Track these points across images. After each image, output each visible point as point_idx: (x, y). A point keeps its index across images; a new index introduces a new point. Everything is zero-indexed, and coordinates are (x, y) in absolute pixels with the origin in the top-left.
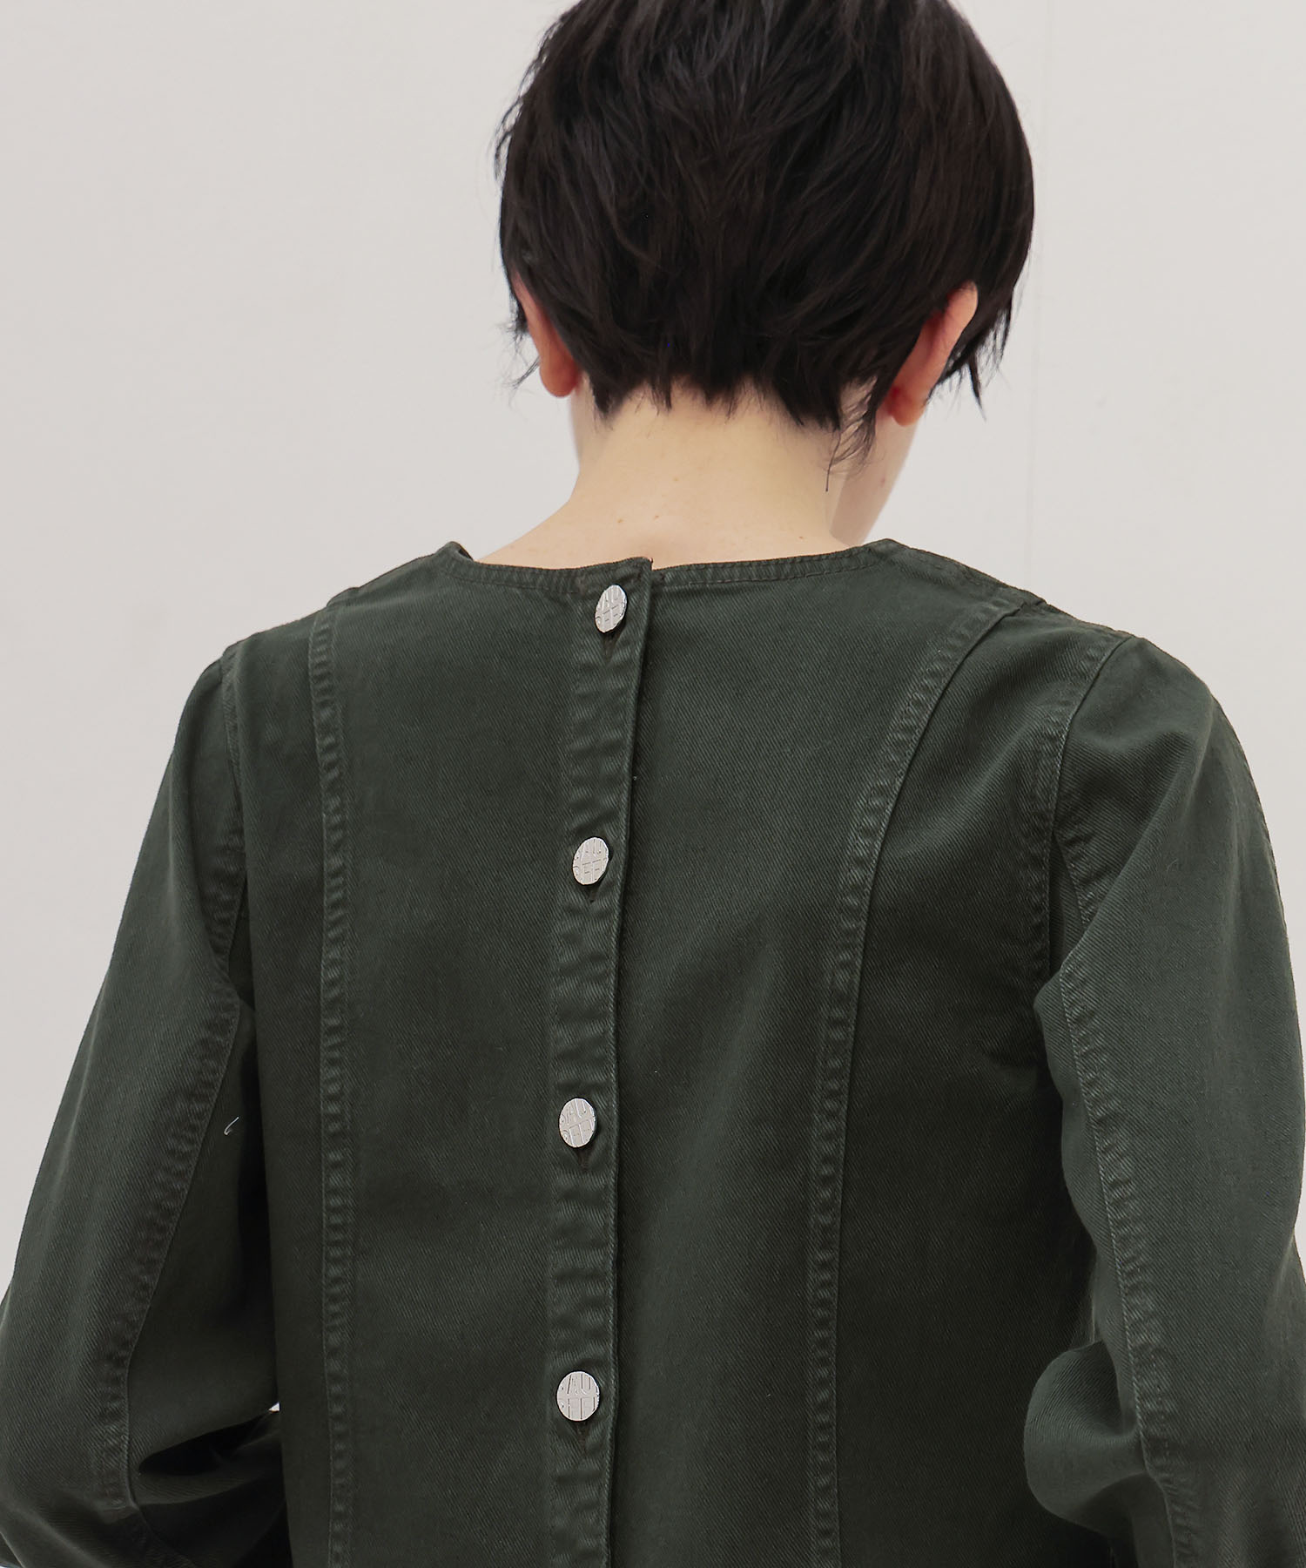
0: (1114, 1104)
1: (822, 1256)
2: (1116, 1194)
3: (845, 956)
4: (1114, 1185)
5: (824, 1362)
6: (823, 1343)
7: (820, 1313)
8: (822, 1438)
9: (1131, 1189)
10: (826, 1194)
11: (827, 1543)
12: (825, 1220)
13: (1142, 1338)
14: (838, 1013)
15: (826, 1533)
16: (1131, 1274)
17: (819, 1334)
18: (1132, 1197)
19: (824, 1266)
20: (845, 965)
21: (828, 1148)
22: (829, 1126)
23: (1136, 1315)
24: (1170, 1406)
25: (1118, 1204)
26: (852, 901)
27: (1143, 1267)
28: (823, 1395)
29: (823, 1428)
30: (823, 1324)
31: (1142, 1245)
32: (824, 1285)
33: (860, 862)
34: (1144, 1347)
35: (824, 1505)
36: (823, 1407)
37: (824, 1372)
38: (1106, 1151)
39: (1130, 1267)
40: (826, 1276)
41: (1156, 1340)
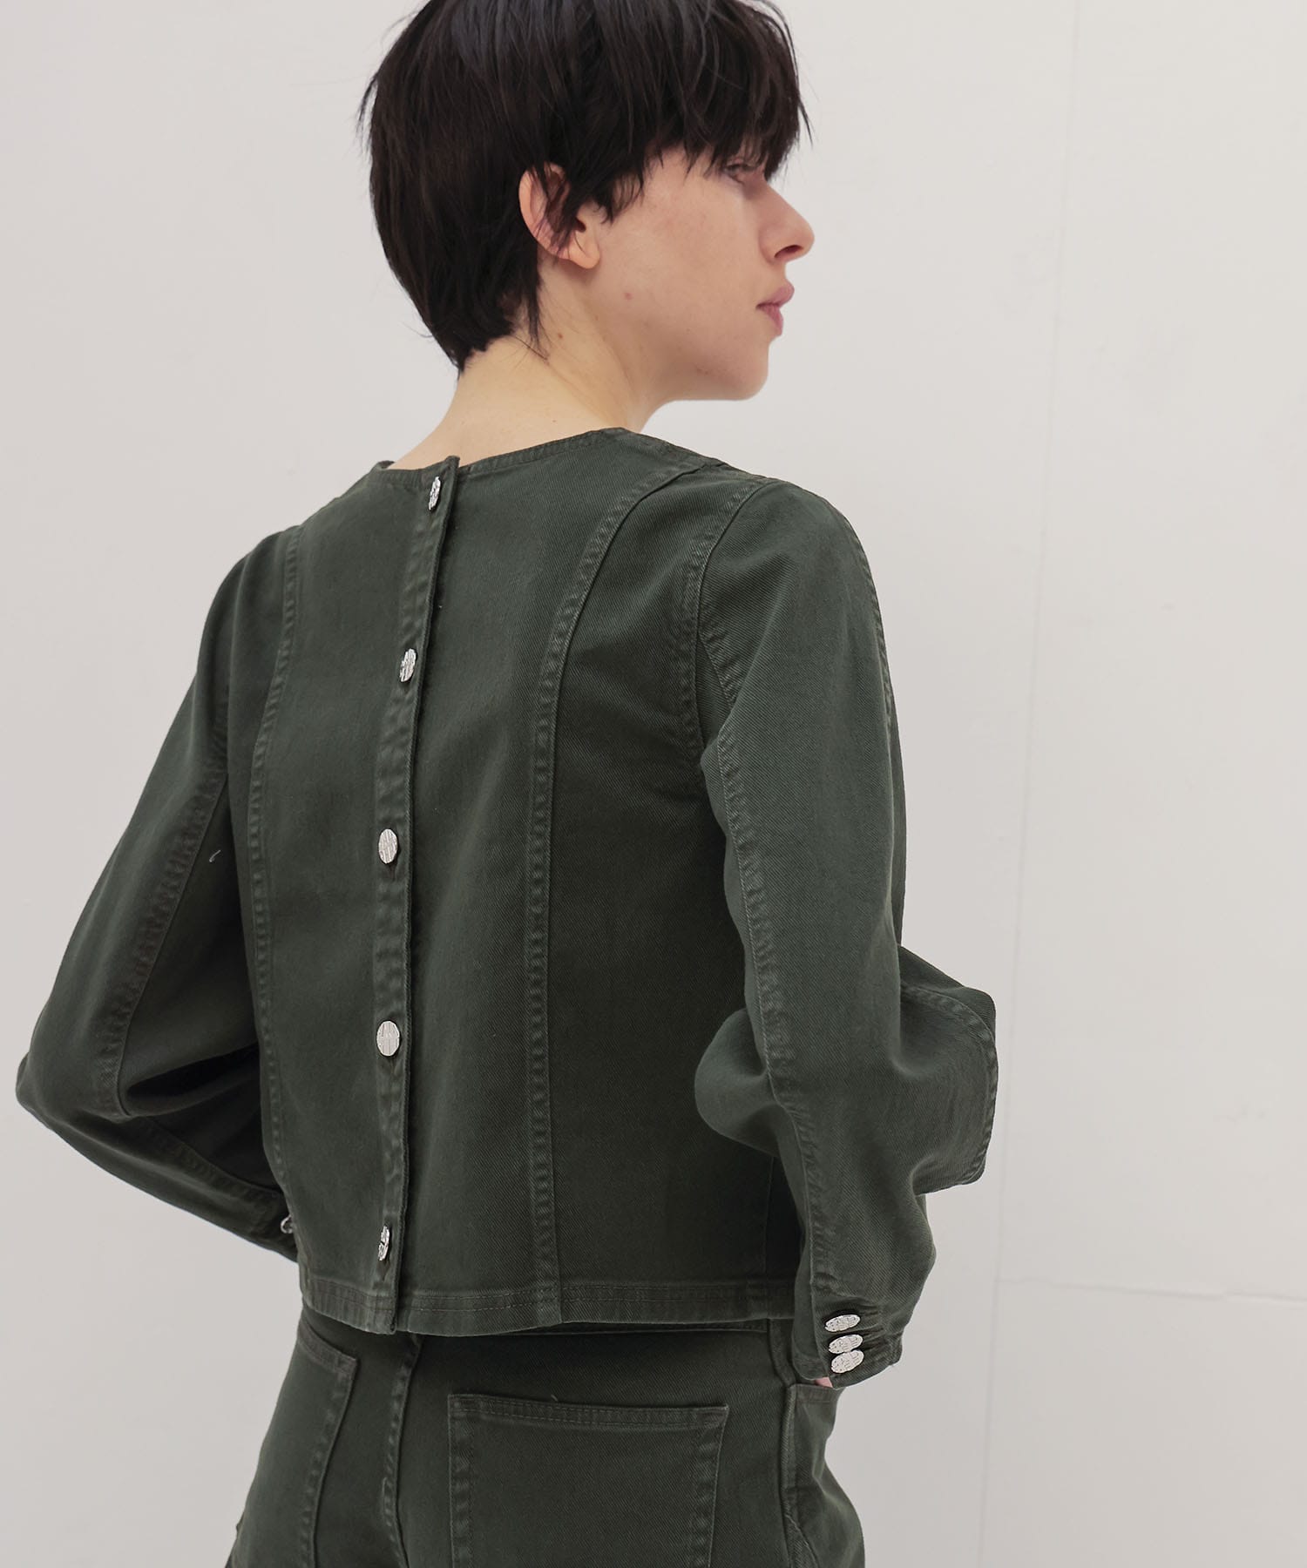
0: (750, 834)
1: (535, 936)
2: (752, 900)
3: (543, 722)
4: (751, 893)
5: (538, 1012)
6: (537, 998)
7: (533, 976)
8: (537, 1066)
9: (762, 895)
10: (538, 891)
11: (540, 1141)
12: (537, 910)
13: (770, 1005)
14: (541, 763)
15: (539, 1134)
16: (763, 958)
17: (533, 992)
18: (762, 902)
19: (536, 942)
20: (543, 729)
21: (538, 859)
22: (538, 843)
23: (766, 988)
24: (789, 1054)
25: (754, 907)
26: (548, 683)
27: (770, 953)
28: (537, 1035)
29: (538, 1058)
30: (537, 983)
31: (769, 936)
32: (537, 956)
33: (555, 656)
34: (771, 1012)
35: (539, 1114)
36: (538, 1043)
37: (537, 1019)
38: (745, 869)
39: (762, 953)
40: (538, 950)
41: (779, 1006)
